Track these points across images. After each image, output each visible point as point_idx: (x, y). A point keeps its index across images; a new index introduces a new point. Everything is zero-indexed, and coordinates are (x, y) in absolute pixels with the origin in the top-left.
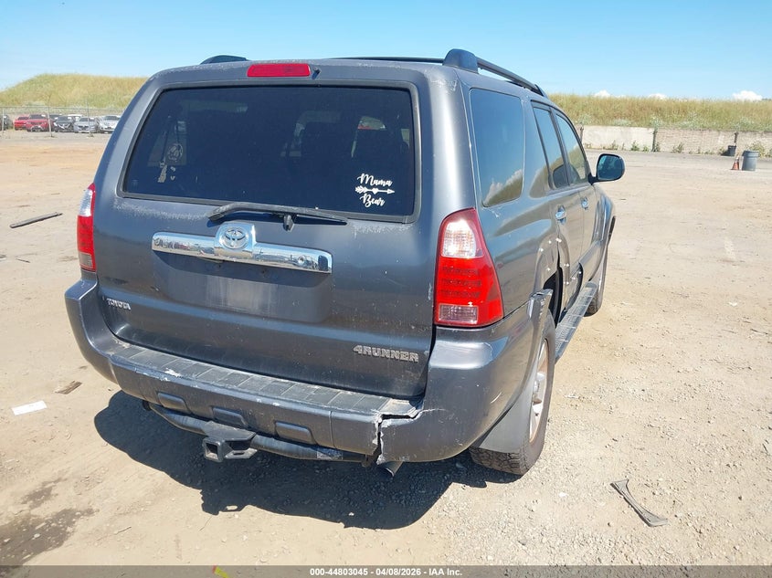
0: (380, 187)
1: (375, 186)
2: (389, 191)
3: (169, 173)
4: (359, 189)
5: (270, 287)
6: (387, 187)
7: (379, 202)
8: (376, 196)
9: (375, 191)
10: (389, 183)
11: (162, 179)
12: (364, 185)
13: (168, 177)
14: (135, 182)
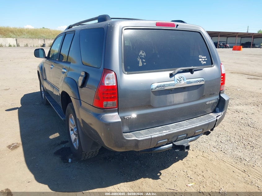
0: (204, 58)
1: (203, 58)
2: (206, 59)
3: (142, 62)
4: (200, 60)
5: (186, 93)
6: (205, 58)
7: (205, 62)
8: (204, 61)
9: (203, 60)
10: (205, 57)
11: (141, 64)
12: (201, 58)
13: (143, 64)
14: (129, 68)
